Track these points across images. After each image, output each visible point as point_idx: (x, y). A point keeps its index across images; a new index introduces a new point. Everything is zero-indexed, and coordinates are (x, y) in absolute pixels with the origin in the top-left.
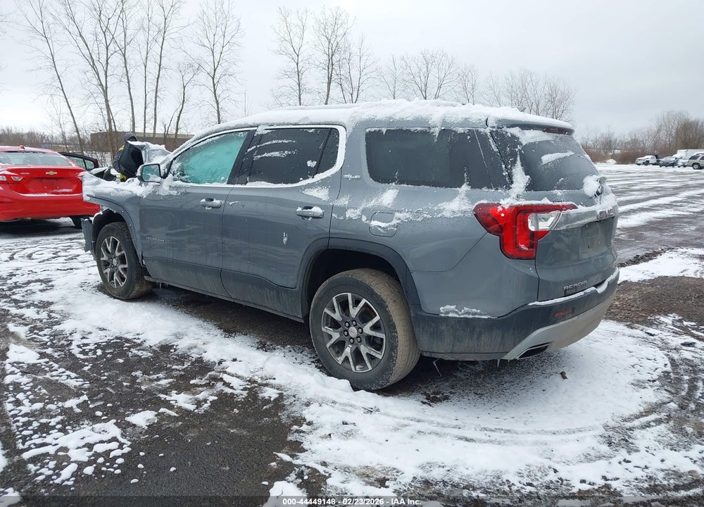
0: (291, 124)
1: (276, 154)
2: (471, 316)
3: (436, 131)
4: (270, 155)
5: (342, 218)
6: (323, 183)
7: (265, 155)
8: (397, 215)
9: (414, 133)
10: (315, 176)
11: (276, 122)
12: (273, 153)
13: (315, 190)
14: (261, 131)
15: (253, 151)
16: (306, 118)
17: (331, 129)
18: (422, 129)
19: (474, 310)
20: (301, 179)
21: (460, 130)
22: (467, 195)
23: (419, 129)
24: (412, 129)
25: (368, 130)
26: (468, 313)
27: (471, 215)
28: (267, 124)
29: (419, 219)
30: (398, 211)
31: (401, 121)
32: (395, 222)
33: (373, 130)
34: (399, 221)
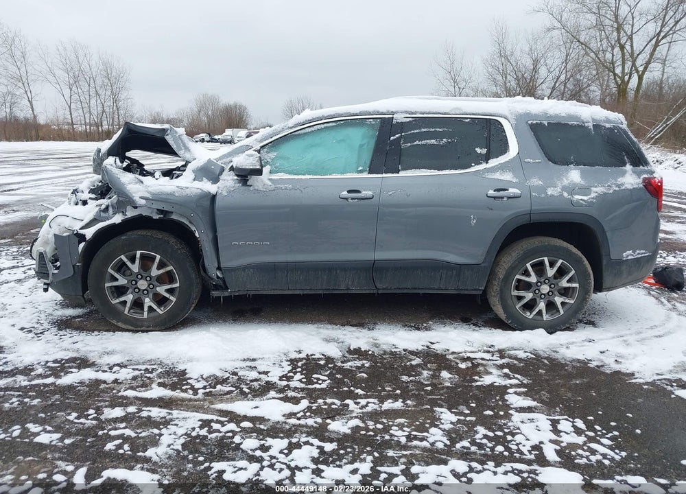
0: (440, 113)
1: (433, 142)
2: (640, 256)
3: (590, 125)
4: (424, 142)
5: (543, 196)
6: (502, 168)
7: (417, 142)
8: (594, 189)
9: (572, 126)
10: (489, 161)
11: (419, 110)
12: (428, 141)
13: (498, 174)
14: (399, 118)
15: (399, 139)
16: (457, 108)
17: (490, 119)
18: (578, 123)
19: (642, 251)
20: (473, 164)
21: (608, 125)
22: (634, 172)
23: (575, 123)
24: (570, 123)
25: (530, 122)
26: (639, 254)
27: (641, 186)
28: (407, 112)
29: (611, 191)
30: (593, 186)
31: (556, 116)
32: (593, 195)
33: (535, 122)
34: (596, 194)
